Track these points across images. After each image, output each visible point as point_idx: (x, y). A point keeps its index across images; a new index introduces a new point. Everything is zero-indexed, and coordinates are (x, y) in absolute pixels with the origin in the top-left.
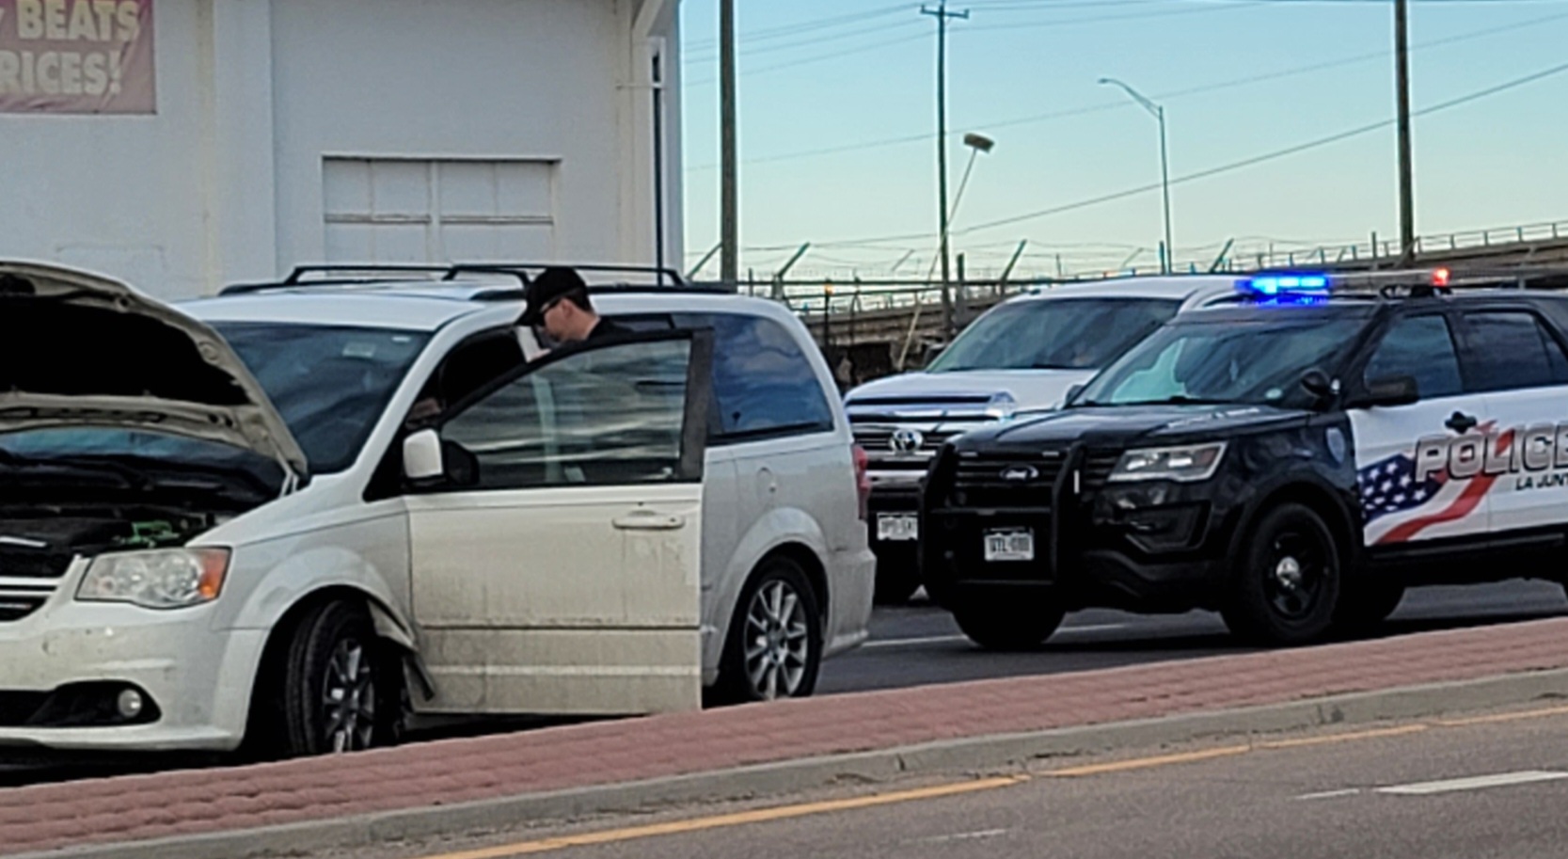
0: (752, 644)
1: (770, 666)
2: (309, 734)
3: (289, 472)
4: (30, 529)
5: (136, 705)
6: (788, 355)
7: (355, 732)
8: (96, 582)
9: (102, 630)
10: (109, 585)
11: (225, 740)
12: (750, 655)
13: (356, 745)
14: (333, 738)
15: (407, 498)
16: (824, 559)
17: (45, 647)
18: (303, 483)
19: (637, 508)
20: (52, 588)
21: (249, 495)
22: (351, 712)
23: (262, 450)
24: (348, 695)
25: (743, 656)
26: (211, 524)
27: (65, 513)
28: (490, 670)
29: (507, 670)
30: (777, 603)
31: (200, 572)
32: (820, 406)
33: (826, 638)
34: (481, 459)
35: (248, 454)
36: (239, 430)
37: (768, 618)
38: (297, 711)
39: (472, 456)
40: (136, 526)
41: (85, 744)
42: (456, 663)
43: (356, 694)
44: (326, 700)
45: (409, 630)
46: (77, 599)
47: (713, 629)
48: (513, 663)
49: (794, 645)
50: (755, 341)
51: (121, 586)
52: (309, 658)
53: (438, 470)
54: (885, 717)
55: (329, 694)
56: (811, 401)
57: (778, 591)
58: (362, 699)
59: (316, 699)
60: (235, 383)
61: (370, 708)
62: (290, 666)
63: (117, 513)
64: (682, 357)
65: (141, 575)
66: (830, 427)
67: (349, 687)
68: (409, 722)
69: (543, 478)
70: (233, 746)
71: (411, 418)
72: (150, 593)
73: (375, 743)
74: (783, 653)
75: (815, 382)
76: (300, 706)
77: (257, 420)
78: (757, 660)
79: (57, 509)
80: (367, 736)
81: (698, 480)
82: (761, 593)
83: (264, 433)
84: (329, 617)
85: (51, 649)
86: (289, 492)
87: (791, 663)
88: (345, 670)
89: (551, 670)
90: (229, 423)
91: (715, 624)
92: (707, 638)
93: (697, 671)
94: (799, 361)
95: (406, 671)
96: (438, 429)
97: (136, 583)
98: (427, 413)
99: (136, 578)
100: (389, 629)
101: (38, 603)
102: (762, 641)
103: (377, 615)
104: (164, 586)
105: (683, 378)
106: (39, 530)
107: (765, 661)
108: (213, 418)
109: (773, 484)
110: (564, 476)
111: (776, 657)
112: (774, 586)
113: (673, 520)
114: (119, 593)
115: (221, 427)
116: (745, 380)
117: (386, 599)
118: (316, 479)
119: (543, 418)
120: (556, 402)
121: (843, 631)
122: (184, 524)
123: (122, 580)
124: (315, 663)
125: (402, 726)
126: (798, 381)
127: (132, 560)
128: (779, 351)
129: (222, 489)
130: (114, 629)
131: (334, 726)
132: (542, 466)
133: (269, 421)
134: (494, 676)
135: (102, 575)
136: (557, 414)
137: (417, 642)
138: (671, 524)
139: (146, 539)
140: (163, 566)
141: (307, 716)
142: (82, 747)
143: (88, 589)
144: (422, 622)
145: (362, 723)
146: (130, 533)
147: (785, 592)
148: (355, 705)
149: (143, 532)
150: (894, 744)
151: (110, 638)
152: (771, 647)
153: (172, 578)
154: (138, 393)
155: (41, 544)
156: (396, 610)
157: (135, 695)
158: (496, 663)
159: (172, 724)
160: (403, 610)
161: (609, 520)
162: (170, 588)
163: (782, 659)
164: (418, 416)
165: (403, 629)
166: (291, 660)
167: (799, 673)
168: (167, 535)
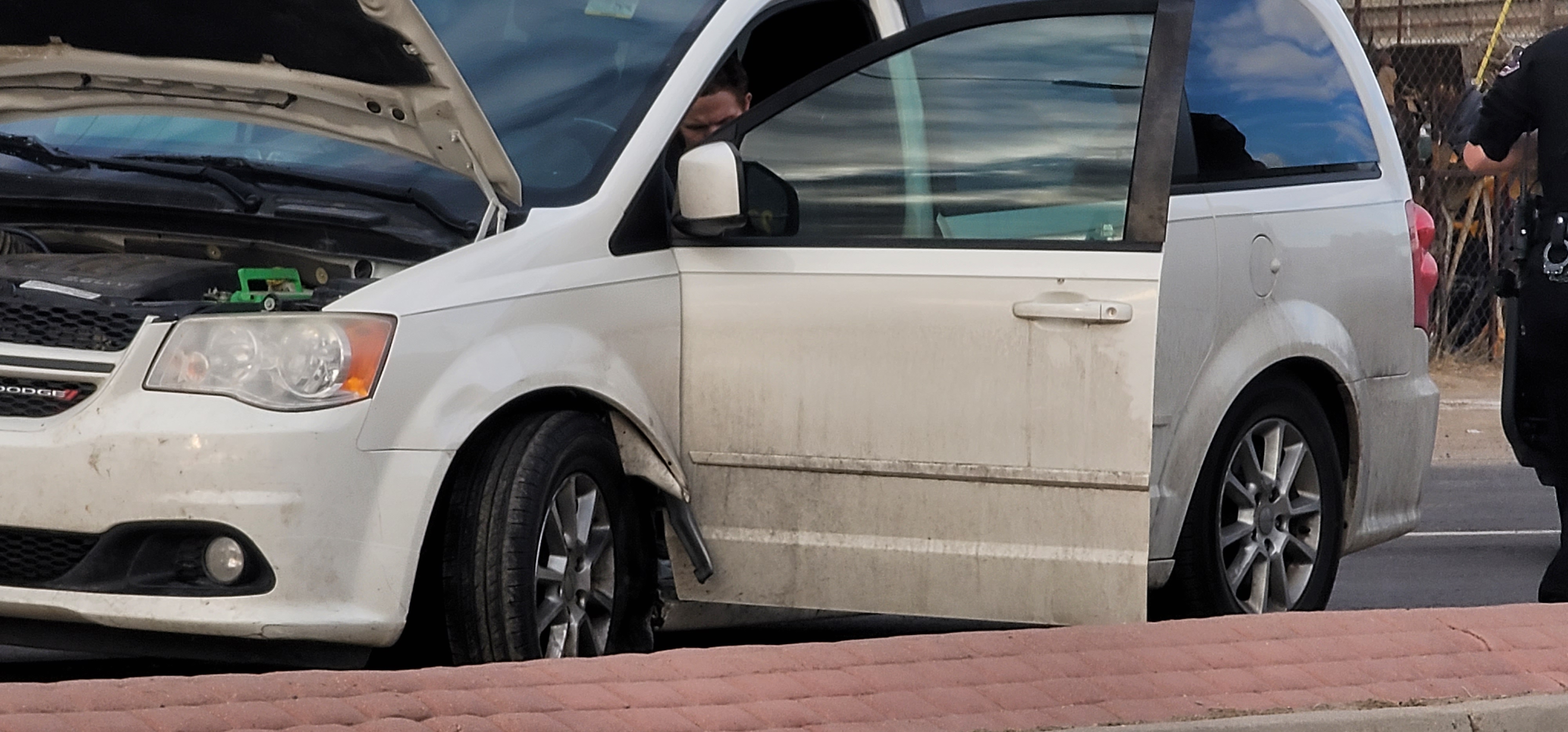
0: (1231, 519)
1: (1259, 558)
2: (510, 627)
3: (493, 200)
4: (74, 271)
5: (235, 563)
6: (1311, 52)
7: (582, 628)
8: (178, 360)
9: (186, 438)
10: (198, 368)
11: (373, 628)
12: (1226, 539)
13: (586, 648)
14: (547, 633)
15: (679, 251)
16: (1355, 388)
17: (93, 463)
18: (514, 220)
19: (1055, 287)
20: (108, 368)
21: (427, 235)
22: (580, 594)
23: (450, 162)
24: (574, 566)
25: (1213, 540)
26: (364, 275)
27: (132, 248)
28: (805, 539)
29: (832, 540)
30: (1273, 456)
31: (345, 353)
32: (1359, 137)
33: (1350, 519)
34: (803, 196)
35: (427, 169)
36: (415, 128)
37: (1259, 479)
38: (491, 589)
39: (787, 188)
40: (244, 275)
41: (152, 621)
42: (749, 525)
43: (587, 566)
44: (539, 573)
45: (676, 465)
46: (145, 388)
47: (1168, 494)
48: (843, 529)
49: (1299, 526)
50: (1256, 26)
51: (217, 370)
52: (514, 503)
53: (735, 210)
54: (1450, 652)
55: (544, 563)
56: (1347, 130)
57: (1276, 437)
58: (596, 576)
59: (524, 569)
60: (411, 50)
61: (608, 590)
62: (483, 515)
63: (214, 253)
64: (1136, 40)
65: (250, 353)
66: (1374, 172)
67: (575, 556)
68: (671, 617)
69: (901, 232)
70: (388, 638)
71: (689, 122)
72: (264, 384)
73: (616, 646)
74: (1280, 541)
75: (1351, 97)
76: (498, 581)
77: (444, 113)
78: (1235, 550)
79: (119, 240)
80: (602, 635)
81: (1156, 247)
82: (1248, 437)
83: (454, 134)
84: (549, 436)
85: (102, 466)
86: (491, 232)
87: (1293, 556)
88: (570, 525)
89: (905, 545)
90: (399, 115)
91: (1171, 487)
92: (1158, 508)
93: (1141, 559)
94: (1325, 60)
95: (668, 533)
96: (736, 142)
97: (243, 365)
98: (719, 115)
99: (243, 358)
100: (645, 465)
101: (85, 390)
102: (1247, 518)
103: (626, 440)
104: (286, 374)
105: (1137, 78)
106: (89, 272)
107: (1251, 550)
108: (373, 106)
109: (1276, 263)
110: (937, 230)
111: (1269, 544)
112: (1271, 427)
113: (1112, 310)
114: (214, 382)
115: (386, 119)
116: (1235, 87)
117: (641, 412)
118: (536, 214)
119: (905, 132)
120: (926, 107)
121: (1380, 508)
122: (321, 277)
123: (217, 361)
124: (524, 511)
125: (659, 621)
126: (1324, 92)
127: (234, 330)
128: (1296, 43)
129: (383, 221)
130: (202, 439)
131: (553, 613)
132: (900, 212)
133: (464, 116)
134: (810, 549)
135: (187, 352)
136: (929, 126)
137: (686, 487)
138: (1111, 317)
139: (259, 296)
140: (286, 340)
141: (508, 598)
142: (149, 628)
143: (165, 370)
144: (696, 455)
145: (595, 611)
146: (235, 286)
147: (1287, 441)
148: (585, 584)
149: (257, 285)
150: (1461, 697)
151: (197, 455)
152: (1262, 528)
153: (299, 361)
154: (253, 58)
155: (92, 296)
156: (656, 433)
157: (234, 547)
158: (815, 527)
159: (290, 597)
160: (669, 437)
161: (1009, 305)
162: (296, 380)
163: (1277, 548)
164: (702, 118)
165: (668, 465)
166: (485, 504)
167: (1307, 571)
168: (294, 291)
